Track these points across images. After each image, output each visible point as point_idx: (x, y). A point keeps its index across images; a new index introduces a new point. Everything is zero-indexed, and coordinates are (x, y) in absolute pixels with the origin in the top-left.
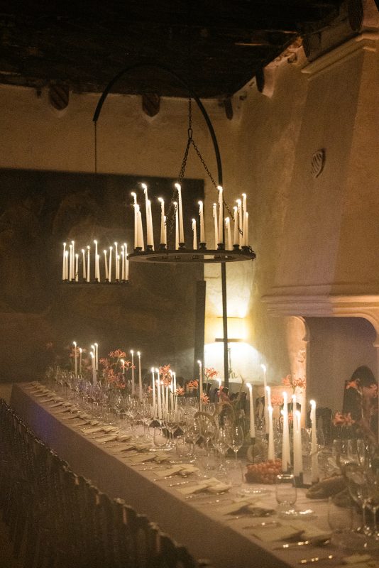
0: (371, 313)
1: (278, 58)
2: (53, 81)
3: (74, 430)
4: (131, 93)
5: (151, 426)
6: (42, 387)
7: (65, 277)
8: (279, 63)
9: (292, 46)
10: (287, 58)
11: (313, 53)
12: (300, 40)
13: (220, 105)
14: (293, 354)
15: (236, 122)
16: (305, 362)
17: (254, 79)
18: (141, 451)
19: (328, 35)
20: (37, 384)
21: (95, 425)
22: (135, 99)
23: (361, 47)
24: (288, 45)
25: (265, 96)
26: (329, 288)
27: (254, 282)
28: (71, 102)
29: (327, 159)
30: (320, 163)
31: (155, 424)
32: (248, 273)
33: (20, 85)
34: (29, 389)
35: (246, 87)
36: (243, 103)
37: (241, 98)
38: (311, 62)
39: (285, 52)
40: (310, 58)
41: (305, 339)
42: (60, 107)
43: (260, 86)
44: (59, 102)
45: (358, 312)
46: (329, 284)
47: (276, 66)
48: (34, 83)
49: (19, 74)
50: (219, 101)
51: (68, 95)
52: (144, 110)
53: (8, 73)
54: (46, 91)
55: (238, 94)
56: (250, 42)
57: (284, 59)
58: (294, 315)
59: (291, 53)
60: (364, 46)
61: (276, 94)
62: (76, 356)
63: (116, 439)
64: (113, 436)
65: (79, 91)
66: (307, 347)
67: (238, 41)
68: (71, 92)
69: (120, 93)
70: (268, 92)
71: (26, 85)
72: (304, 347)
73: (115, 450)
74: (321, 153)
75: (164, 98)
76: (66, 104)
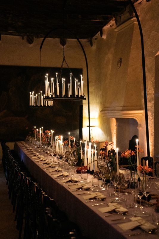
0: (136, 117)
1: (107, 25)
2: (28, 34)
3: (30, 157)
4: (56, 37)
5: (53, 156)
6: (24, 143)
7: (30, 104)
8: (108, 27)
9: (111, 21)
10: (110, 25)
11: (118, 23)
12: (114, 19)
13: (88, 41)
14: (112, 131)
15: (94, 47)
16: (116, 134)
17: (99, 32)
18: (48, 164)
19: (124, 17)
20: (23, 142)
21: (37, 156)
22: (57, 40)
23: (133, 22)
24: (110, 20)
25: (103, 39)
26: (121, 108)
27: (100, 105)
28: (34, 41)
29: (122, 62)
30: (120, 63)
31: (55, 155)
32: (98, 102)
33: (16, 36)
34: (19, 144)
35: (97, 35)
36: (96, 41)
37: (96, 39)
38: (118, 26)
39: (109, 23)
40: (117, 25)
41: (116, 126)
42: (30, 43)
43: (101, 35)
44: (30, 41)
45: (131, 117)
46: (121, 107)
47: (107, 27)
48: (21, 35)
49: (15, 32)
50: (88, 40)
51: (33, 39)
52: (60, 44)
53: (12, 32)
54: (25, 37)
55: (94, 37)
56: (96, 19)
57: (109, 25)
58: (112, 117)
59: (111, 23)
60: (134, 22)
61: (107, 38)
62: (35, 132)
63: (42, 160)
64: (41, 159)
65: (37, 37)
66: (117, 129)
67: (92, 19)
68: (34, 38)
69: (52, 38)
70: (104, 37)
71: (18, 36)
72: (116, 128)
73: (40, 164)
74: (120, 60)
75: (68, 39)
76: (33, 42)
